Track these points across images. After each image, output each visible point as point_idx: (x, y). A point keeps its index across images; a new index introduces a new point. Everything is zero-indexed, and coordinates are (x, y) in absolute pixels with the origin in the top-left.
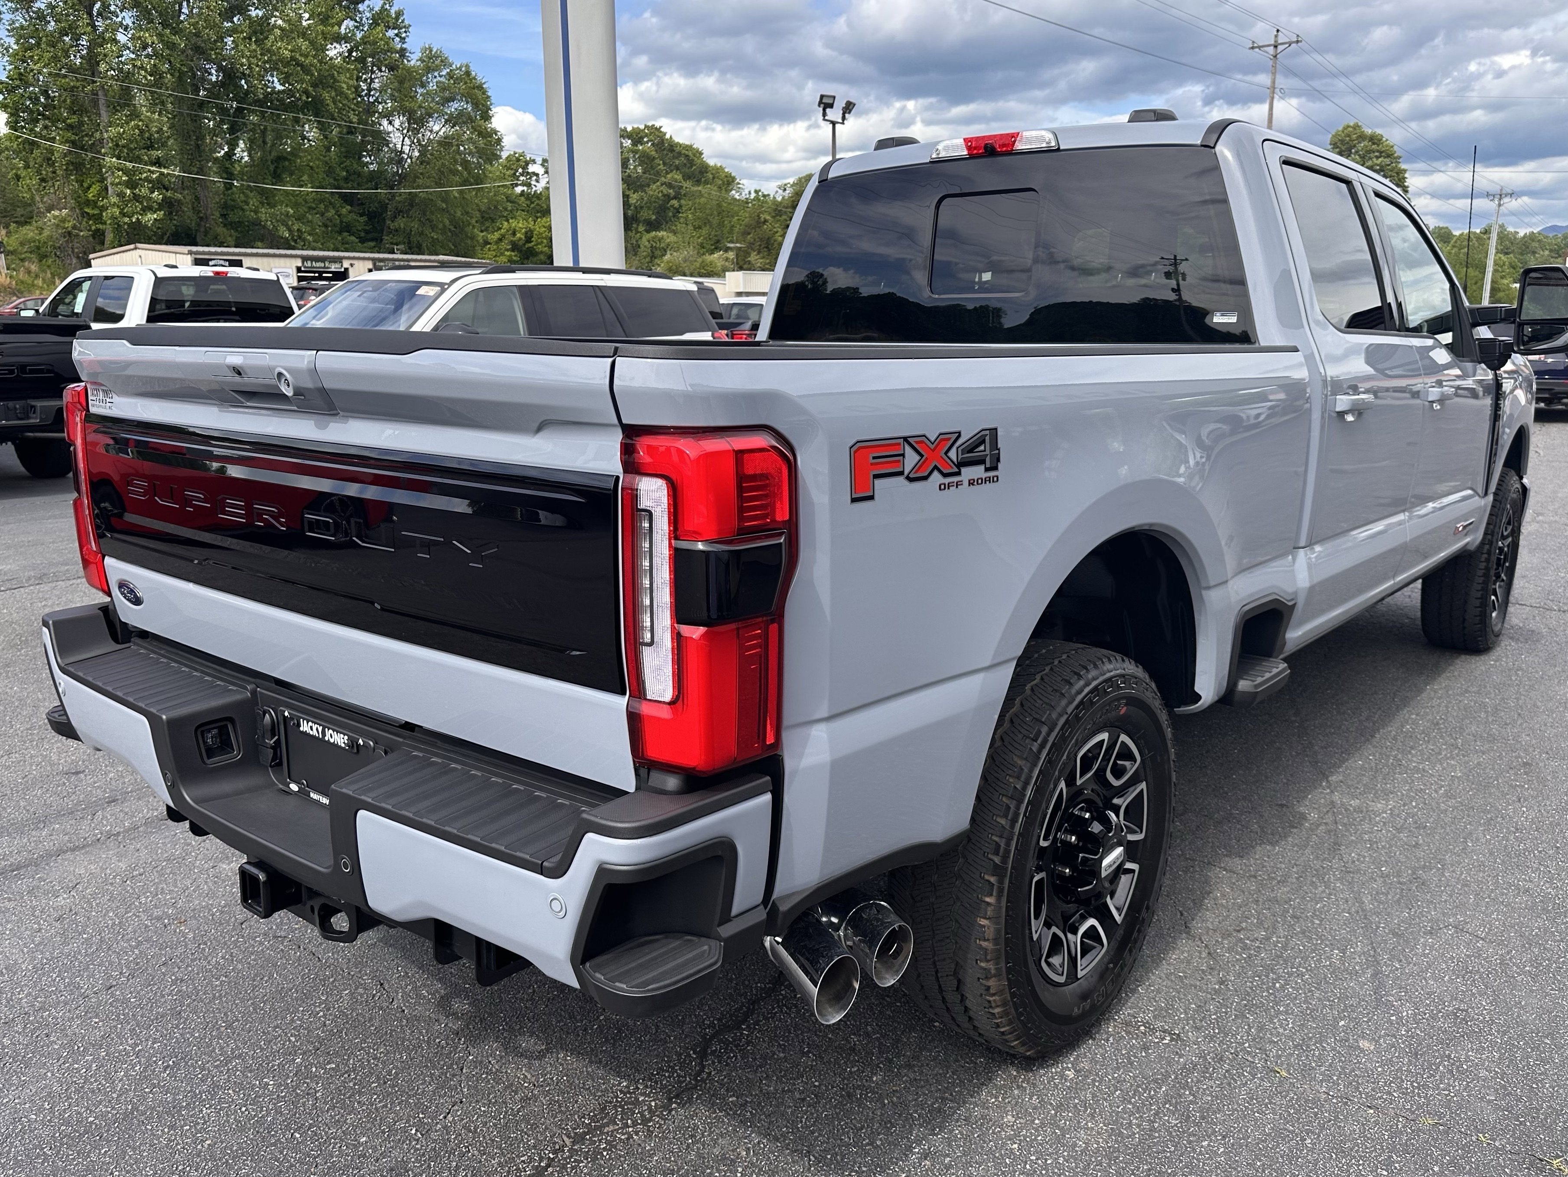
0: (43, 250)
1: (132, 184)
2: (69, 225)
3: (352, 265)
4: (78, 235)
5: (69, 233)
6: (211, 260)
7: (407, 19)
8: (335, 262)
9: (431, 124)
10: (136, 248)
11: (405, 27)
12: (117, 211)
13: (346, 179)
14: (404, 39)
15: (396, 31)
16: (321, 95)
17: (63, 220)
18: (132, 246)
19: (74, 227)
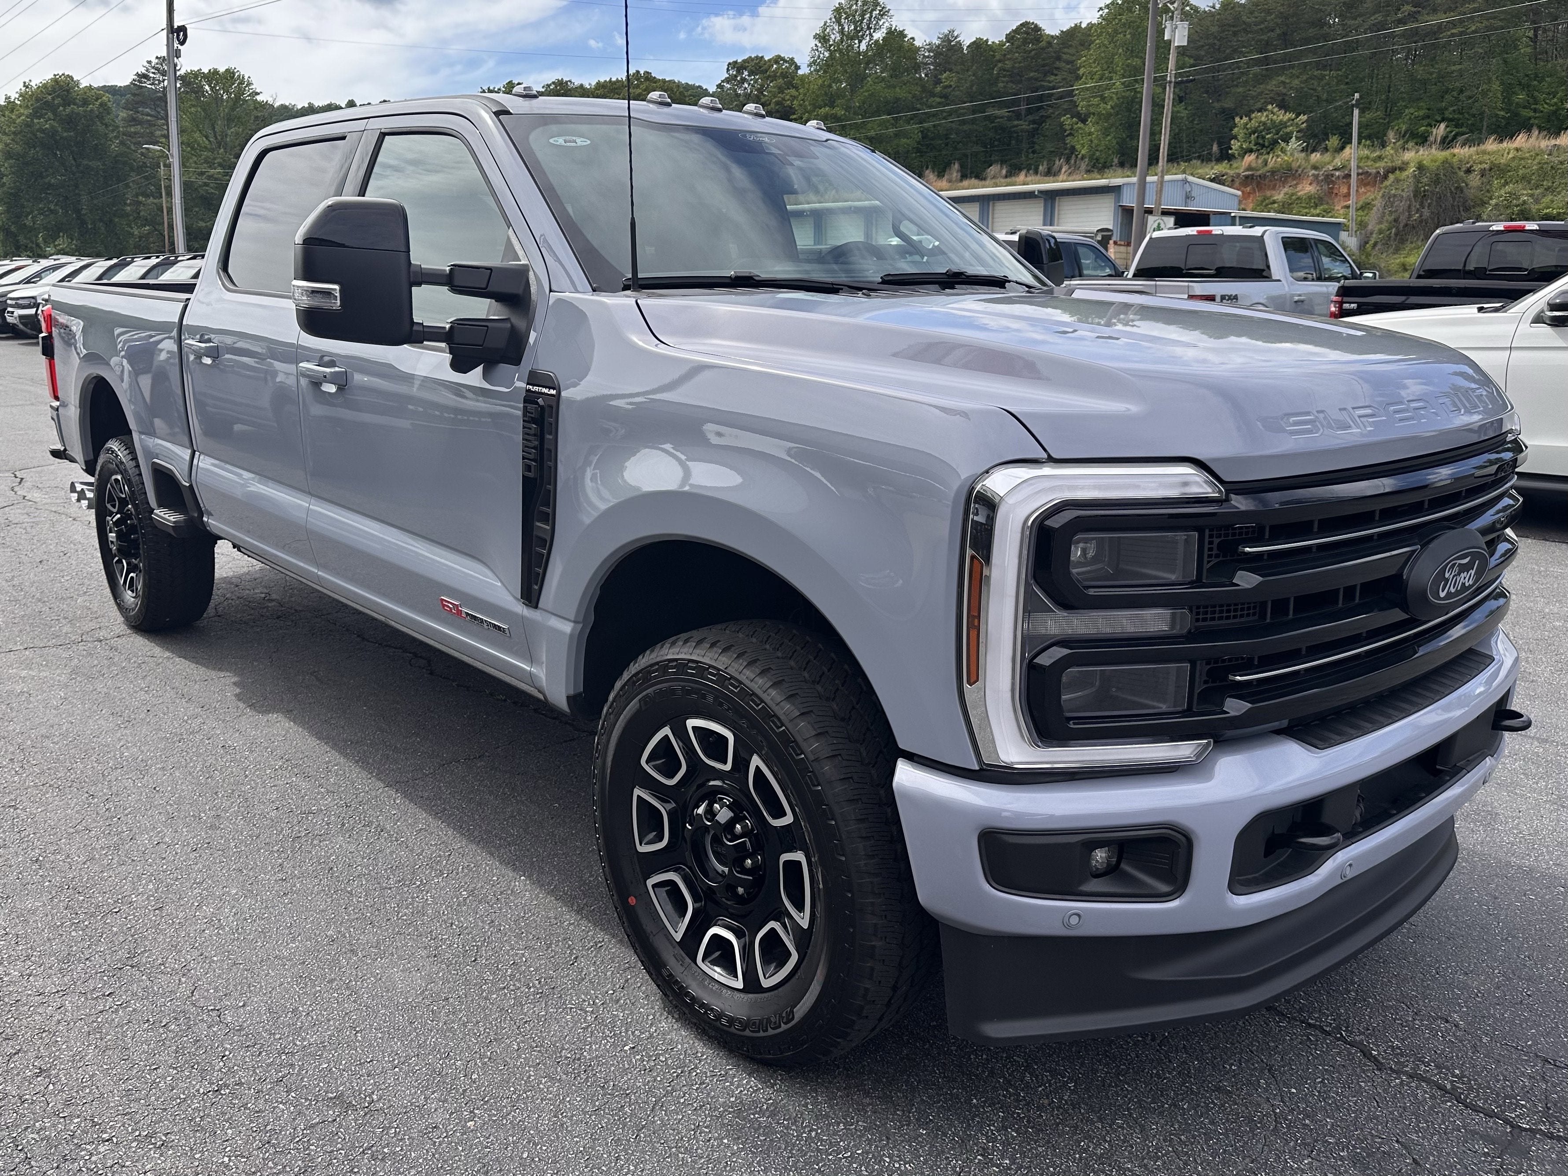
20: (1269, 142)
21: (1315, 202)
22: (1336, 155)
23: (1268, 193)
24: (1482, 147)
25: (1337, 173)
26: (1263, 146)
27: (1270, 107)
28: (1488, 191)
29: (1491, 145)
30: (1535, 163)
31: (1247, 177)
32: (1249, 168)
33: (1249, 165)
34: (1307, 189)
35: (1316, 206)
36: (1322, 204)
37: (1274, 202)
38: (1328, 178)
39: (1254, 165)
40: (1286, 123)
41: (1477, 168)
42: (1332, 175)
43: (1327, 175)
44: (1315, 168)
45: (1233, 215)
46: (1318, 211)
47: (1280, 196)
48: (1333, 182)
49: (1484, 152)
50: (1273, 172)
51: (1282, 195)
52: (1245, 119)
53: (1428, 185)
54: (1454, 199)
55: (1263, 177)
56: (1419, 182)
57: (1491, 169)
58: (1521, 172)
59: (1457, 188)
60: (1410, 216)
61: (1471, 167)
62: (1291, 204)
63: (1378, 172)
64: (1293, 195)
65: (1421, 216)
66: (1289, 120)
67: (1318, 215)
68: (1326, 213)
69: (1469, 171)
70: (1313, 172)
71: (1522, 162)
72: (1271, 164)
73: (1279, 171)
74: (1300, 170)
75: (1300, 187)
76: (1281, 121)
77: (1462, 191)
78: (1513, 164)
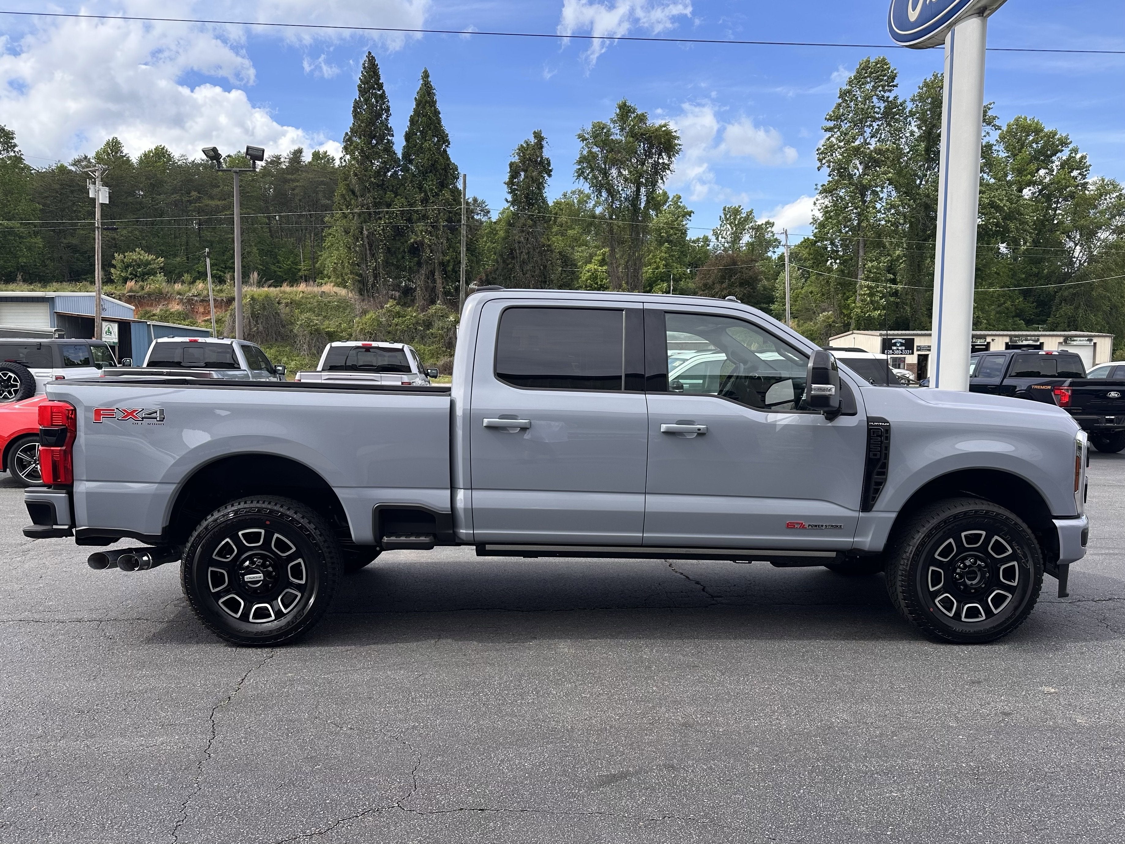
0: (814, 335)
1: (871, 295)
2: (831, 320)
3: (993, 340)
4: (835, 326)
5: (830, 325)
6: (894, 339)
7: (1088, 161)
8: (980, 339)
9: (1099, 234)
10: (853, 333)
11: (1086, 167)
12: (859, 310)
13: (1025, 280)
14: (1086, 175)
15: (1079, 171)
16: (1008, 225)
17: (829, 318)
18: (851, 332)
19: (834, 322)
20: (140, 274)
21: (183, 316)
22: (191, 286)
23: (148, 309)
24: (282, 288)
25: (196, 298)
26: (136, 276)
27: (137, 249)
28: (292, 316)
29: (286, 288)
30: (315, 301)
31: (130, 296)
32: (131, 291)
33: (131, 289)
34: (175, 307)
35: (185, 320)
36: (188, 318)
37: (154, 315)
38: (190, 301)
39: (134, 289)
40: (150, 261)
41: (284, 301)
42: (192, 300)
43: (189, 300)
44: (179, 293)
45: (148, 323)
46: (187, 323)
47: (157, 311)
48: (193, 304)
49: (285, 292)
50: (149, 295)
51: (158, 310)
52: (121, 256)
53: (260, 310)
54: (275, 319)
55: (142, 297)
56: (253, 308)
57: (291, 303)
58: (309, 306)
59: (276, 313)
60: (250, 329)
61: (279, 300)
62: (166, 317)
63: (222, 300)
64: (167, 311)
65: (257, 329)
66: (152, 260)
67: (187, 325)
68: (193, 324)
69: (279, 303)
70: (179, 296)
71: (308, 300)
72: (147, 289)
73: (153, 294)
74: (169, 295)
75: (170, 306)
76: (147, 260)
77: (279, 315)
78: (303, 301)
